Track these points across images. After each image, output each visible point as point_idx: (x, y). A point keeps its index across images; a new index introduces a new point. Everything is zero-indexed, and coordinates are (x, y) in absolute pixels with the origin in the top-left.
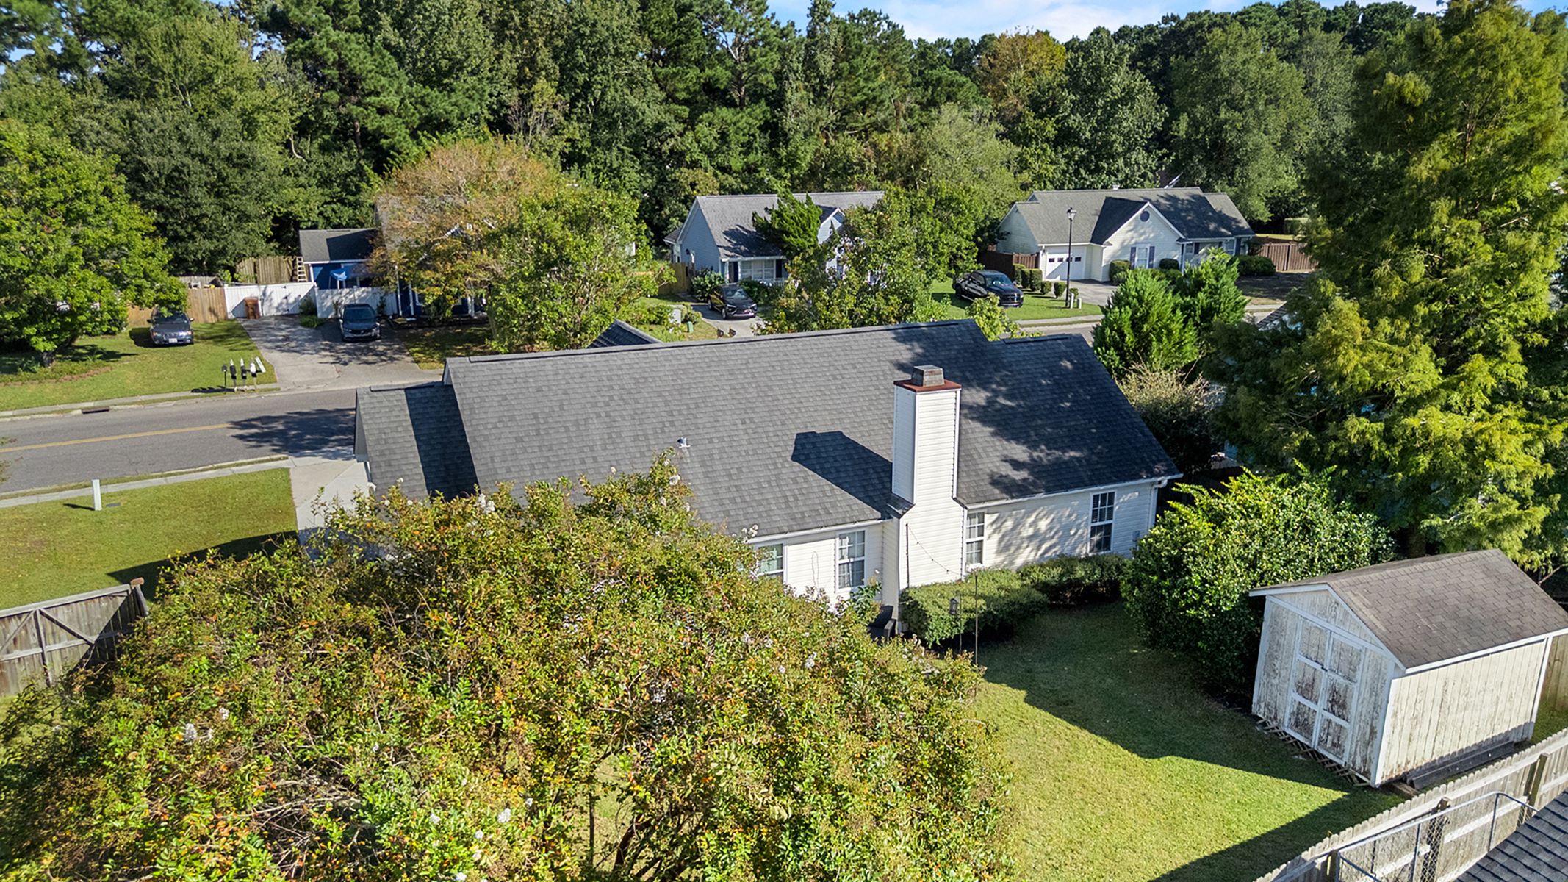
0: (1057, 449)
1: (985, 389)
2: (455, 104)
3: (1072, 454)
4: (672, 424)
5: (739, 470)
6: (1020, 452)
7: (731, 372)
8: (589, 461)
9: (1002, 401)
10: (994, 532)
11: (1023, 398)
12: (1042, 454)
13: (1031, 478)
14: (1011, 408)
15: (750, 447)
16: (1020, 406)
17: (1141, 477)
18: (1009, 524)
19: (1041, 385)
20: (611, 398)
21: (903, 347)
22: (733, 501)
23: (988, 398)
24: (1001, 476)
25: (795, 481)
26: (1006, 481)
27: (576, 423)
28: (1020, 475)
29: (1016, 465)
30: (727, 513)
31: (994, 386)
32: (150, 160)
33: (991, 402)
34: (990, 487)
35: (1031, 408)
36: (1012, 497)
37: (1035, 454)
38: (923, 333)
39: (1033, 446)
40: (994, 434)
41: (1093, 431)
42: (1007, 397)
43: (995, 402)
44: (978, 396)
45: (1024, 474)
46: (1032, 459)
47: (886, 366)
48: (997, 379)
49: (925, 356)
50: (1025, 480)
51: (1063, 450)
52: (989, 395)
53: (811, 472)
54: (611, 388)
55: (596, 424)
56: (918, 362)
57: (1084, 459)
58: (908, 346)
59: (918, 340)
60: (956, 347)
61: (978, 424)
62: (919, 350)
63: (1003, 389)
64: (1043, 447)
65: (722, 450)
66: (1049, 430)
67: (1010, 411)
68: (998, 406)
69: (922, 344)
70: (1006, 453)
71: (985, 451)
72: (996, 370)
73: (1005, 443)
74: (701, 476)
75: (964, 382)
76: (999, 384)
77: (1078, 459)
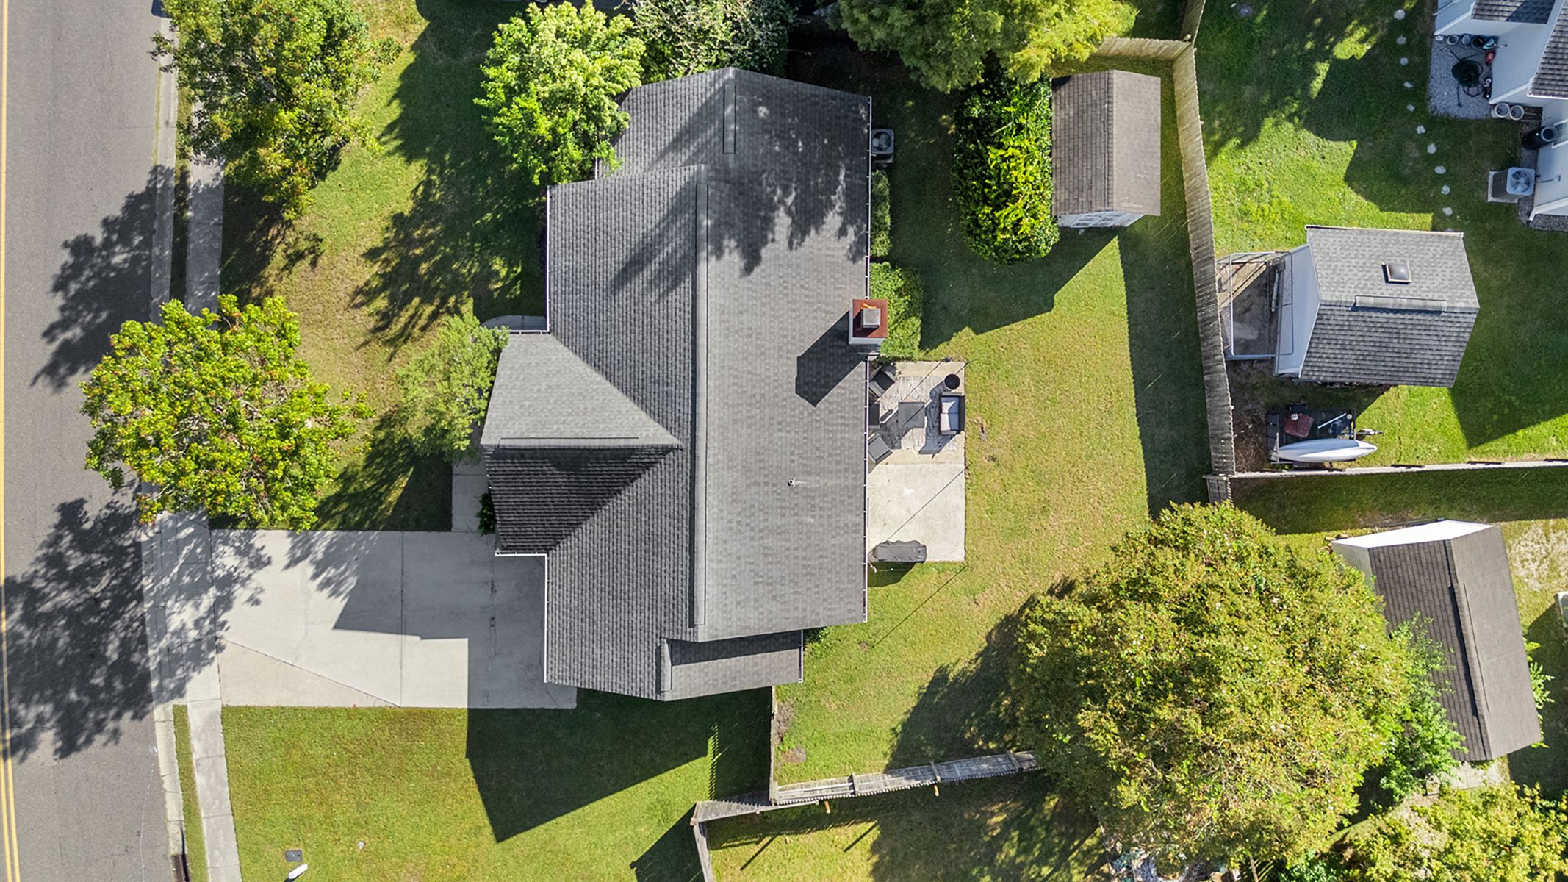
0: (836, 187)
1: (778, 209)
3: (842, 177)
4: (774, 485)
5: (818, 449)
6: (833, 220)
7: (735, 422)
8: (796, 553)
9: (790, 200)
11: (790, 180)
12: (839, 202)
14: (796, 197)
15: (801, 434)
16: (796, 189)
19: (778, 154)
20: (748, 525)
21: (726, 256)
22: (838, 462)
24: (850, 250)
25: (831, 412)
26: (854, 249)
27: (766, 555)
29: (842, 232)
30: (846, 470)
31: (776, 199)
33: (789, 212)
35: (799, 180)
37: (837, 208)
39: (832, 206)
41: (826, 141)
42: (786, 193)
43: (789, 207)
44: (782, 222)
45: (851, 230)
46: (841, 214)
47: (744, 283)
48: (769, 189)
49: (738, 241)
50: (856, 234)
51: (837, 183)
52: (782, 209)
53: (826, 397)
54: (738, 523)
55: (767, 542)
56: (743, 251)
57: (847, 170)
58: (727, 251)
59: (722, 237)
60: (732, 205)
61: (807, 238)
62: (733, 243)
63: (779, 192)
64: (833, 197)
65: (801, 456)
66: (820, 180)
67: (799, 201)
68: (793, 209)
69: (727, 236)
70: (832, 232)
71: (828, 249)
72: (760, 184)
73: (824, 226)
74: (818, 478)
75: (768, 223)
76: (774, 192)
77: (846, 176)
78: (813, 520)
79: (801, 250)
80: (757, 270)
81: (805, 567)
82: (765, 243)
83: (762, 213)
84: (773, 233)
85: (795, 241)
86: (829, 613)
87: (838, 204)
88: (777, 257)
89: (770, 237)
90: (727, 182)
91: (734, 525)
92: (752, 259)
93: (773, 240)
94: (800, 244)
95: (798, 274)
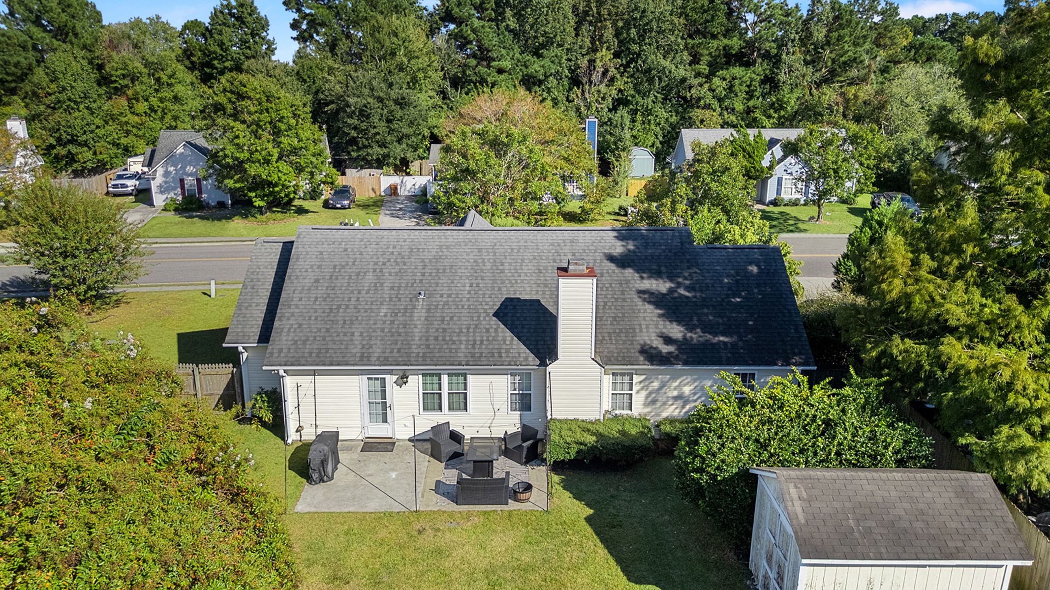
0: (710, 333)
1: (671, 281)
2: (543, 66)
3: (722, 338)
4: (421, 281)
5: (452, 318)
6: (676, 331)
7: (480, 250)
8: (353, 299)
9: (682, 291)
10: (642, 389)
11: (701, 291)
12: (695, 336)
13: (677, 352)
14: (687, 297)
15: (467, 303)
16: (695, 297)
17: (776, 365)
18: (656, 384)
19: (721, 282)
20: (389, 260)
21: (619, 243)
22: (436, 339)
23: (671, 288)
24: (652, 347)
25: (487, 331)
26: (653, 351)
27: (358, 274)
28: (665, 349)
29: (668, 340)
30: (428, 346)
31: (680, 280)
32: (352, 100)
33: (671, 291)
34: (637, 354)
35: (704, 299)
36: (652, 364)
37: (689, 335)
38: (642, 235)
39: (691, 328)
40: (660, 316)
41: (751, 323)
42: (687, 288)
43: (676, 291)
44: (662, 286)
45: (671, 348)
46: (685, 338)
47: (599, 256)
48: (686, 274)
49: (634, 252)
50: (670, 353)
51: (716, 334)
52: (673, 285)
53: (502, 326)
54: (392, 253)
55: (370, 276)
56: (626, 255)
57: (731, 344)
58: (624, 243)
59: (635, 239)
60: (663, 247)
61: (651, 307)
62: (631, 247)
63: (687, 282)
64: (698, 330)
65: (446, 303)
66: (711, 318)
67: (684, 300)
68: (676, 295)
69: (636, 243)
70: (664, 330)
71: (647, 328)
72: (689, 268)
73: (668, 323)
74: (423, 319)
75: (657, 274)
76: (686, 278)
77: (725, 343)
78: (382, 314)
79: (639, 302)
80: (612, 266)
81: (339, 307)
82: (638, 271)
83: (663, 269)
84: (649, 278)
85: (646, 296)
86: (286, 330)
87: (694, 336)
88: (628, 282)
89: (645, 275)
90: (682, 243)
91: (391, 250)
92: (621, 262)
93: (642, 278)
94: (644, 300)
95: (616, 300)
